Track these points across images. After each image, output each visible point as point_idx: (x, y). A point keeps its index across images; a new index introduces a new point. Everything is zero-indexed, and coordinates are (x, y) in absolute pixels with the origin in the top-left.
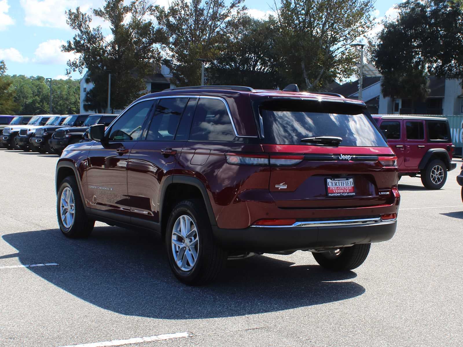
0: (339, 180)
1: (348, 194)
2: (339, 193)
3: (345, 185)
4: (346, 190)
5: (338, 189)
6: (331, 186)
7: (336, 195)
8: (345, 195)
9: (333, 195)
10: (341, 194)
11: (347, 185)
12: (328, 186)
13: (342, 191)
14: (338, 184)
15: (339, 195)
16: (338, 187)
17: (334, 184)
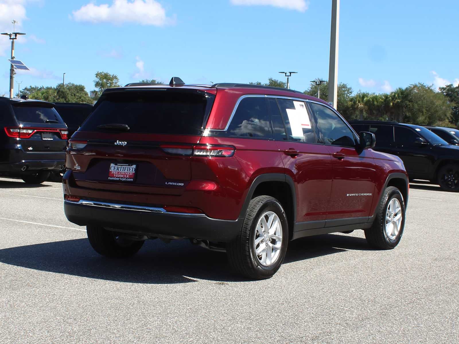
0: (122, 166)
1: (126, 179)
2: (118, 178)
3: (126, 170)
4: (126, 176)
5: (119, 174)
6: (113, 171)
7: (115, 179)
8: (123, 179)
9: (112, 179)
10: (119, 179)
11: (128, 170)
12: (110, 170)
13: (122, 176)
14: (119, 169)
15: (117, 179)
16: (119, 172)
17: (116, 169)
